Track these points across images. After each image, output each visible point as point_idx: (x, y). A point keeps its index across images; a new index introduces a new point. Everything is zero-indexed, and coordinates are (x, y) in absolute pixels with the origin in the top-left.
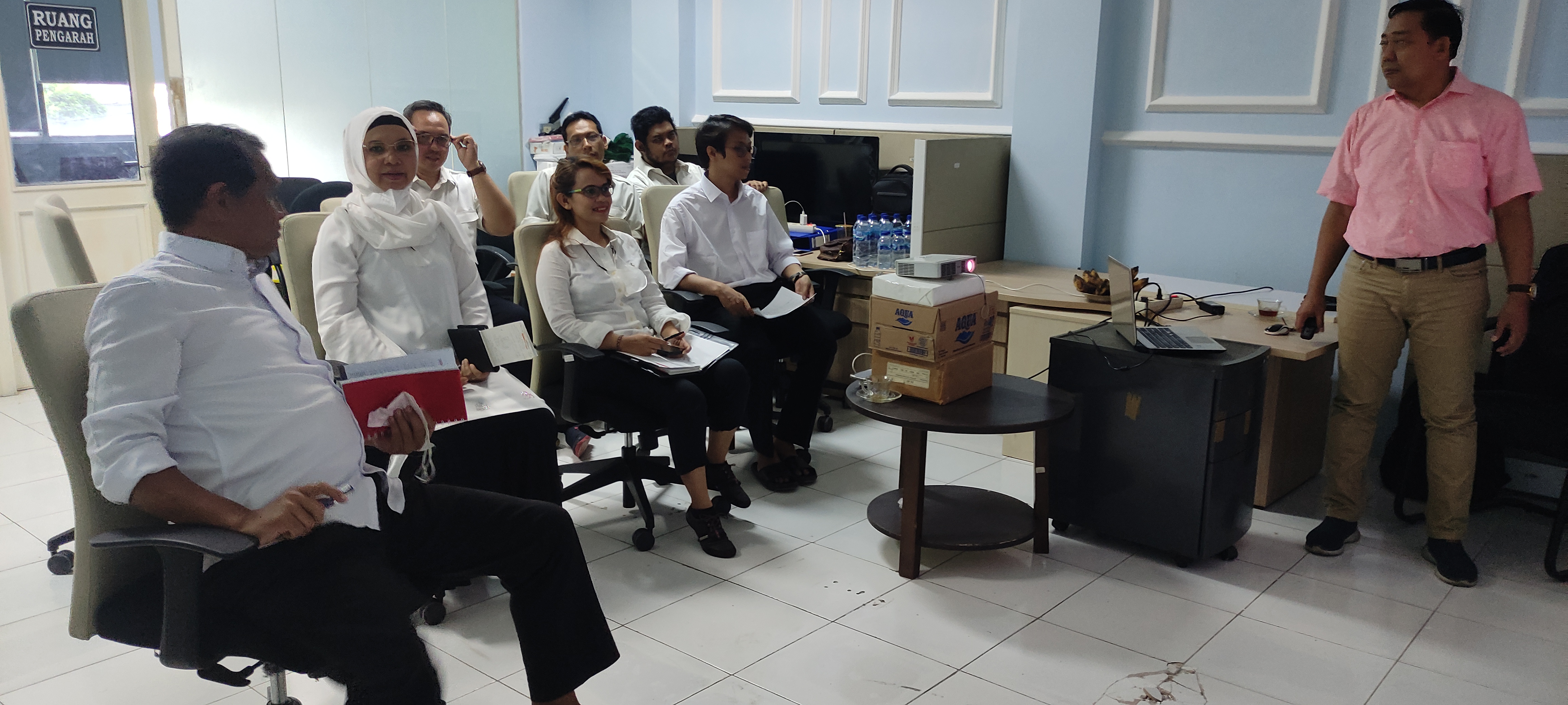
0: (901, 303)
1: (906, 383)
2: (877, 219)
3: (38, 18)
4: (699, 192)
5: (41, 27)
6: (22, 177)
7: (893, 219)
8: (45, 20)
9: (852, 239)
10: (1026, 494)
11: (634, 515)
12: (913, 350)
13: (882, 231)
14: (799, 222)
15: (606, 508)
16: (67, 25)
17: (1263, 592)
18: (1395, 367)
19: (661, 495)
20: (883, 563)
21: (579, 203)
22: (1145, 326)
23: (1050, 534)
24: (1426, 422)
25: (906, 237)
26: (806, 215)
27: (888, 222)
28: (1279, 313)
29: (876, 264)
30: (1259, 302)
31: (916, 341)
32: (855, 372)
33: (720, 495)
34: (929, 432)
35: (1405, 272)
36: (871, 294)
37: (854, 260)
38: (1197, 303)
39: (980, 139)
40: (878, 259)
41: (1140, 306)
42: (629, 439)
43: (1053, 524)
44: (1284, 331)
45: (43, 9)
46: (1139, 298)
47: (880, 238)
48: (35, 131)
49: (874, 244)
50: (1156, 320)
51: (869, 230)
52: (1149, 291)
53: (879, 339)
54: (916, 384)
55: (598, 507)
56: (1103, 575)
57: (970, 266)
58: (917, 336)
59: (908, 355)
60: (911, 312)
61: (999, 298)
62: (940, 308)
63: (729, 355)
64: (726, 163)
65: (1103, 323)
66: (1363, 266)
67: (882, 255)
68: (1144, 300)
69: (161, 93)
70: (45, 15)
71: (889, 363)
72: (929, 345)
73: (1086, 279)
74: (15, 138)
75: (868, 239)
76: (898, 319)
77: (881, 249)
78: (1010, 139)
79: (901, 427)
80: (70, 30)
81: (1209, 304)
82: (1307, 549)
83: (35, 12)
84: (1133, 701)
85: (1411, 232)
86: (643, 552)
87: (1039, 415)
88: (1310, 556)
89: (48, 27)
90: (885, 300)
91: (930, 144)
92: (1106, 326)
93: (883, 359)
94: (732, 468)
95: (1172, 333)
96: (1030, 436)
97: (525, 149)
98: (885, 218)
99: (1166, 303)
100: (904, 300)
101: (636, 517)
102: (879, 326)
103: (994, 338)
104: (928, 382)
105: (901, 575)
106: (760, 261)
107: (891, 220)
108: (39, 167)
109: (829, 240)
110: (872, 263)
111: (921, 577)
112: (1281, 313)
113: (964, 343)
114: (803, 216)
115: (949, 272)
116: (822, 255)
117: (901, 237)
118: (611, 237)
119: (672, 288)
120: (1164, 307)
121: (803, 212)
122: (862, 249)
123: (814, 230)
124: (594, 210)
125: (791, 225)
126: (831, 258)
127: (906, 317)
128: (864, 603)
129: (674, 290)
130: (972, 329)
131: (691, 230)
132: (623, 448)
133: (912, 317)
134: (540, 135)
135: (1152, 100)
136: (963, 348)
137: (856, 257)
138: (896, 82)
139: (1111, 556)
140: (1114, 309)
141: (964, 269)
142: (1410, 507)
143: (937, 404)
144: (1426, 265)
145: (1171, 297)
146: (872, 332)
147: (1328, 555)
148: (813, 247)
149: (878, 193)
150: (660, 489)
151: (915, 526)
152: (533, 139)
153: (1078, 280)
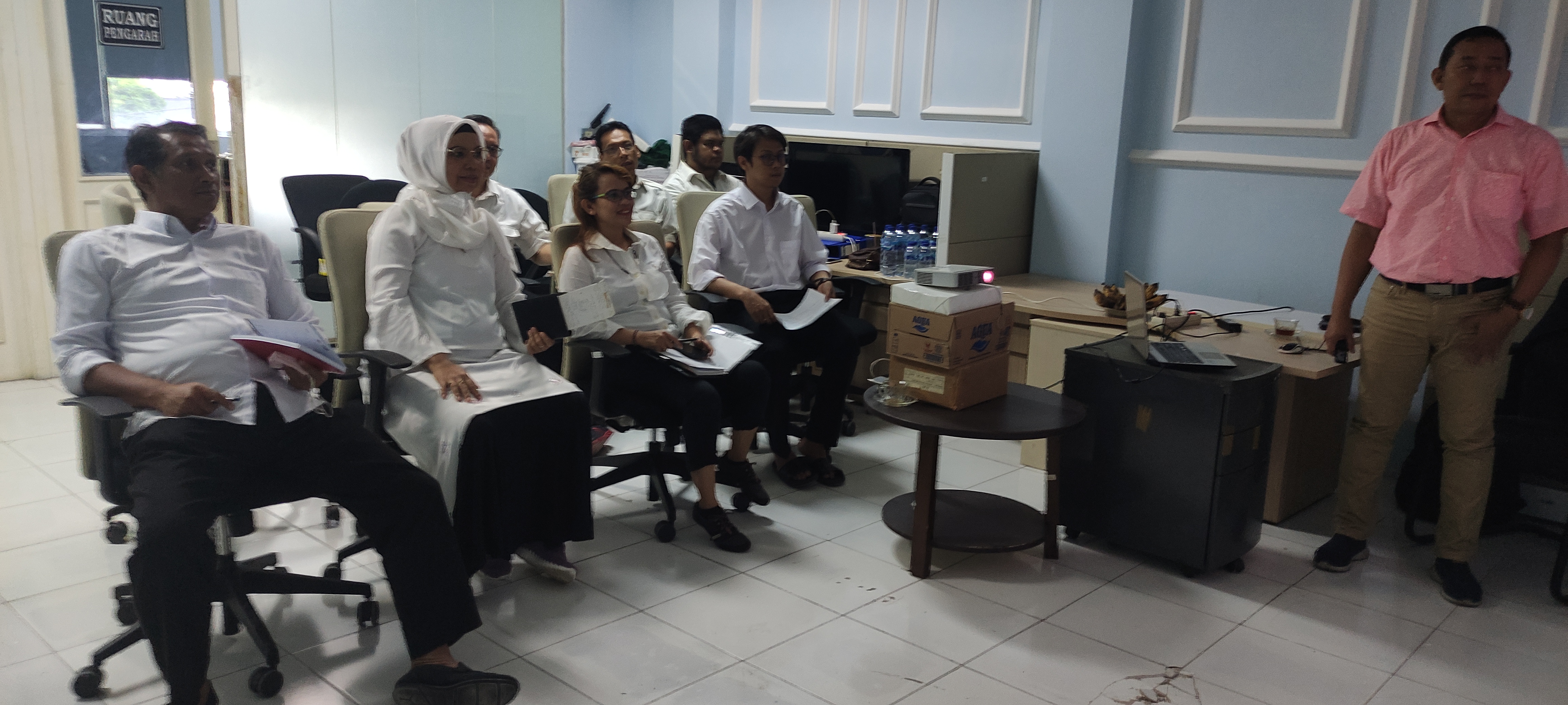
0: (919, 311)
1: (922, 389)
2: (905, 230)
3: (108, 17)
4: (737, 199)
5: (110, 25)
6: (89, 168)
7: (920, 231)
8: (114, 18)
9: (880, 249)
10: (1037, 499)
11: (657, 509)
12: (929, 357)
13: (909, 241)
14: (828, 231)
15: (630, 501)
16: (134, 24)
17: (1266, 605)
19: (685, 490)
20: (896, 562)
21: (603, 207)
22: (1162, 341)
23: (1060, 542)
24: (1443, 444)
25: (933, 248)
26: (837, 225)
27: (916, 233)
28: (1295, 332)
30: (1276, 321)
31: (932, 348)
32: (873, 376)
33: (740, 491)
34: (942, 436)
35: (1437, 298)
36: (890, 301)
37: (881, 270)
38: (1216, 320)
39: (1009, 154)
40: (904, 268)
41: (1156, 321)
42: (655, 435)
43: (1065, 531)
44: (1298, 350)
45: (112, 8)
46: (1157, 313)
47: (907, 249)
48: (100, 124)
49: (901, 254)
50: (1173, 335)
51: (896, 241)
52: (1168, 308)
53: (897, 345)
54: (931, 389)
55: (623, 500)
56: (1109, 581)
57: (988, 276)
58: (933, 343)
59: (924, 361)
60: (928, 320)
61: (1016, 309)
62: (956, 316)
63: (754, 355)
64: (757, 170)
65: (1119, 337)
66: (1390, 291)
67: (909, 265)
68: (1162, 315)
69: (220, 90)
70: (114, 13)
71: (906, 369)
72: (945, 352)
73: (1107, 293)
74: (83, 131)
75: (895, 249)
76: (916, 326)
77: (908, 259)
78: (1038, 154)
79: (918, 432)
80: (136, 28)
81: (1227, 321)
82: (1314, 565)
83: (105, 11)
84: (1128, 701)
85: (1445, 258)
86: (665, 544)
87: (1053, 423)
88: (1317, 571)
89: (117, 26)
90: (903, 307)
91: (958, 159)
92: (1122, 340)
93: (901, 364)
94: (753, 466)
95: (1186, 348)
96: (1042, 442)
97: (567, 153)
98: (913, 229)
99: (1183, 320)
100: (921, 308)
101: (659, 511)
102: (897, 332)
104: (943, 388)
105: (912, 574)
106: (792, 268)
107: (918, 231)
108: (104, 158)
109: (859, 249)
111: (932, 577)
112: (1298, 331)
113: (979, 351)
114: (834, 225)
115: (967, 282)
116: (850, 264)
117: (928, 248)
118: (634, 239)
119: (700, 289)
120: (1181, 324)
121: (834, 221)
122: (889, 259)
123: (844, 239)
124: (618, 212)
125: (822, 234)
126: (859, 267)
127: (923, 324)
128: (875, 599)
129: (700, 291)
130: (987, 338)
131: (726, 237)
132: (650, 443)
133: (929, 325)
134: (581, 139)
135: (1179, 120)
136: (978, 356)
138: (928, 96)
139: (1121, 565)
140: (1130, 324)
141: (981, 280)
142: (1421, 528)
143: (951, 410)
144: (1457, 291)
145: (1189, 314)
146: (890, 337)
147: (1336, 572)
148: (842, 255)
149: (908, 204)
150: (683, 485)
151: (927, 527)
152: (575, 144)
153: (1098, 295)
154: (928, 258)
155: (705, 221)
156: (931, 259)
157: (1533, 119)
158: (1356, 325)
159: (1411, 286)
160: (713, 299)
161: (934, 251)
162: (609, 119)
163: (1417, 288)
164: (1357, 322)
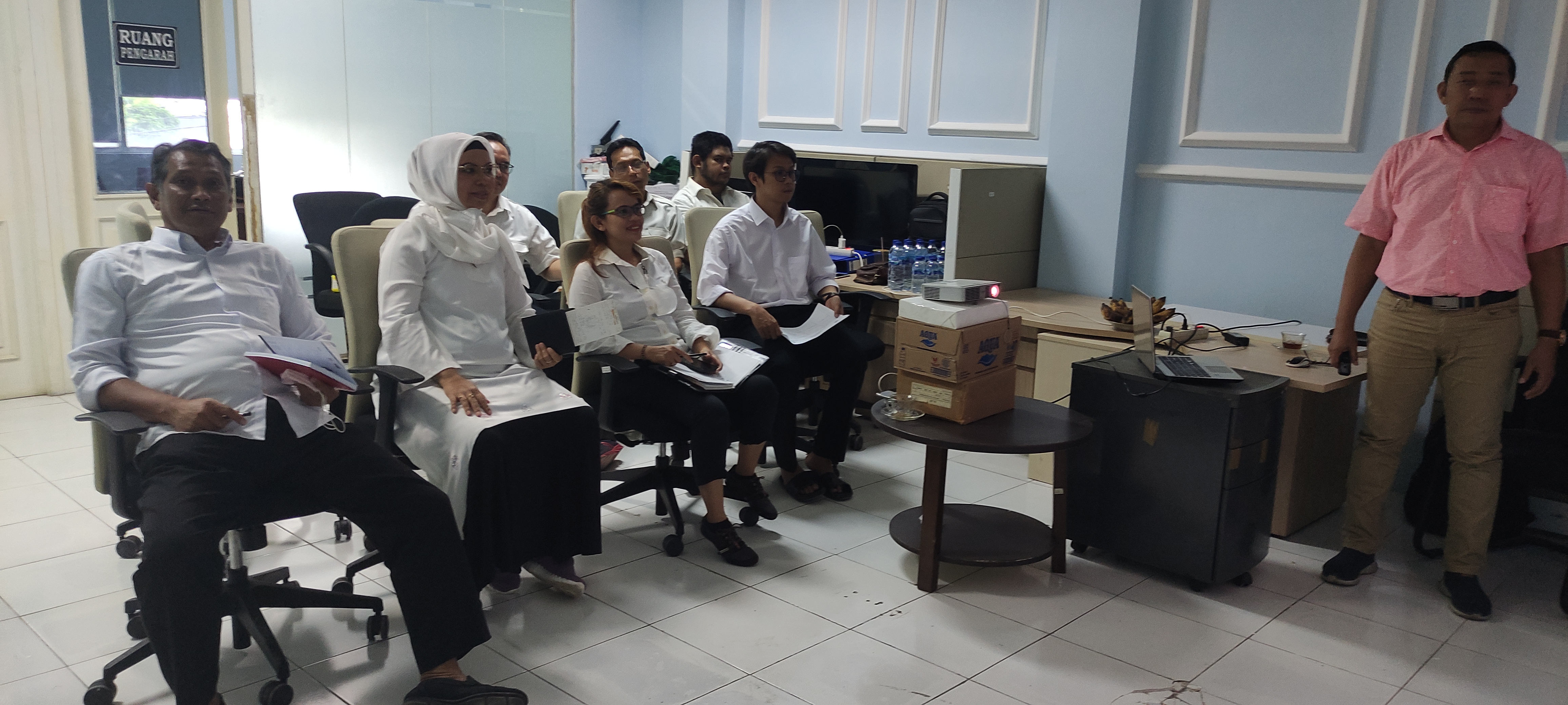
0: (926, 325)
1: (929, 403)
2: (913, 244)
3: (124, 37)
4: (747, 215)
5: (126, 45)
6: (104, 186)
7: (928, 246)
8: (130, 39)
9: (887, 264)
10: (1044, 513)
11: (666, 523)
12: (936, 371)
13: (917, 256)
14: (837, 246)
15: (639, 515)
16: (150, 44)
17: (1275, 618)
18: (1422, 404)
19: (693, 504)
20: (900, 574)
21: (613, 223)
22: (1169, 354)
23: (1068, 556)
24: (1451, 457)
25: (941, 262)
26: (845, 240)
27: (924, 248)
28: (1302, 346)
29: (910, 288)
30: (1283, 335)
31: (939, 362)
32: (881, 390)
33: (748, 506)
34: (950, 451)
35: (1443, 311)
36: (898, 315)
38: (1223, 334)
39: (1015, 169)
41: (1164, 335)
42: (663, 449)
43: (1072, 545)
44: (1305, 363)
45: (129, 28)
46: (1165, 327)
47: (915, 263)
48: (116, 142)
49: (909, 269)
50: (1180, 349)
51: (904, 255)
52: (1175, 322)
53: (904, 359)
54: (938, 403)
55: (632, 514)
56: (1117, 596)
57: (995, 291)
58: (941, 357)
59: (931, 375)
60: (935, 334)
61: (1023, 323)
62: (963, 330)
63: (761, 370)
64: (768, 186)
65: (1126, 351)
66: (1398, 304)
67: (916, 280)
68: (1170, 329)
69: (234, 108)
70: (131, 33)
71: (913, 383)
72: (952, 366)
73: (1114, 307)
74: (98, 149)
76: (923, 340)
77: (915, 273)
78: (1046, 169)
79: (925, 446)
80: (152, 48)
81: (1234, 335)
82: (1322, 578)
83: (121, 31)
85: (1452, 272)
86: (673, 558)
87: (1060, 436)
88: (1326, 586)
89: (133, 46)
90: (911, 322)
91: (964, 172)
92: (1129, 354)
93: (909, 378)
94: (761, 480)
95: (1193, 362)
96: (1050, 456)
97: (577, 170)
98: (920, 244)
99: (1190, 334)
100: (929, 322)
101: (668, 525)
102: (904, 346)
103: (1017, 362)
104: (951, 402)
105: (920, 588)
106: (800, 284)
107: (926, 246)
108: (118, 176)
109: (866, 264)
110: (906, 287)
111: (939, 591)
112: (1305, 345)
113: (987, 365)
114: (842, 240)
115: (974, 297)
116: (858, 279)
117: (935, 263)
118: (643, 255)
119: (708, 304)
120: (1188, 337)
121: (842, 236)
122: (897, 274)
123: (852, 254)
124: (627, 229)
125: (829, 248)
126: (867, 281)
127: (931, 338)
128: (882, 613)
129: (709, 307)
130: (994, 352)
131: (735, 253)
132: (657, 457)
133: (936, 339)
134: (591, 156)
135: (1187, 134)
136: (985, 370)
137: (891, 281)
138: (936, 113)
139: (1128, 579)
140: (1137, 338)
141: (988, 294)
142: (1430, 541)
143: (959, 424)
144: (1463, 304)
145: (1196, 328)
146: (898, 351)
147: (1344, 585)
148: (850, 270)
149: (916, 219)
150: (692, 499)
151: (934, 541)
152: (584, 160)
153: (1105, 309)
154: (935, 272)
155: (714, 236)
156: (939, 274)
157: (1539, 134)
158: (1362, 339)
159: (1417, 299)
160: (721, 314)
161: (942, 266)
162: (618, 136)
163: (1424, 301)
164: (1364, 335)
